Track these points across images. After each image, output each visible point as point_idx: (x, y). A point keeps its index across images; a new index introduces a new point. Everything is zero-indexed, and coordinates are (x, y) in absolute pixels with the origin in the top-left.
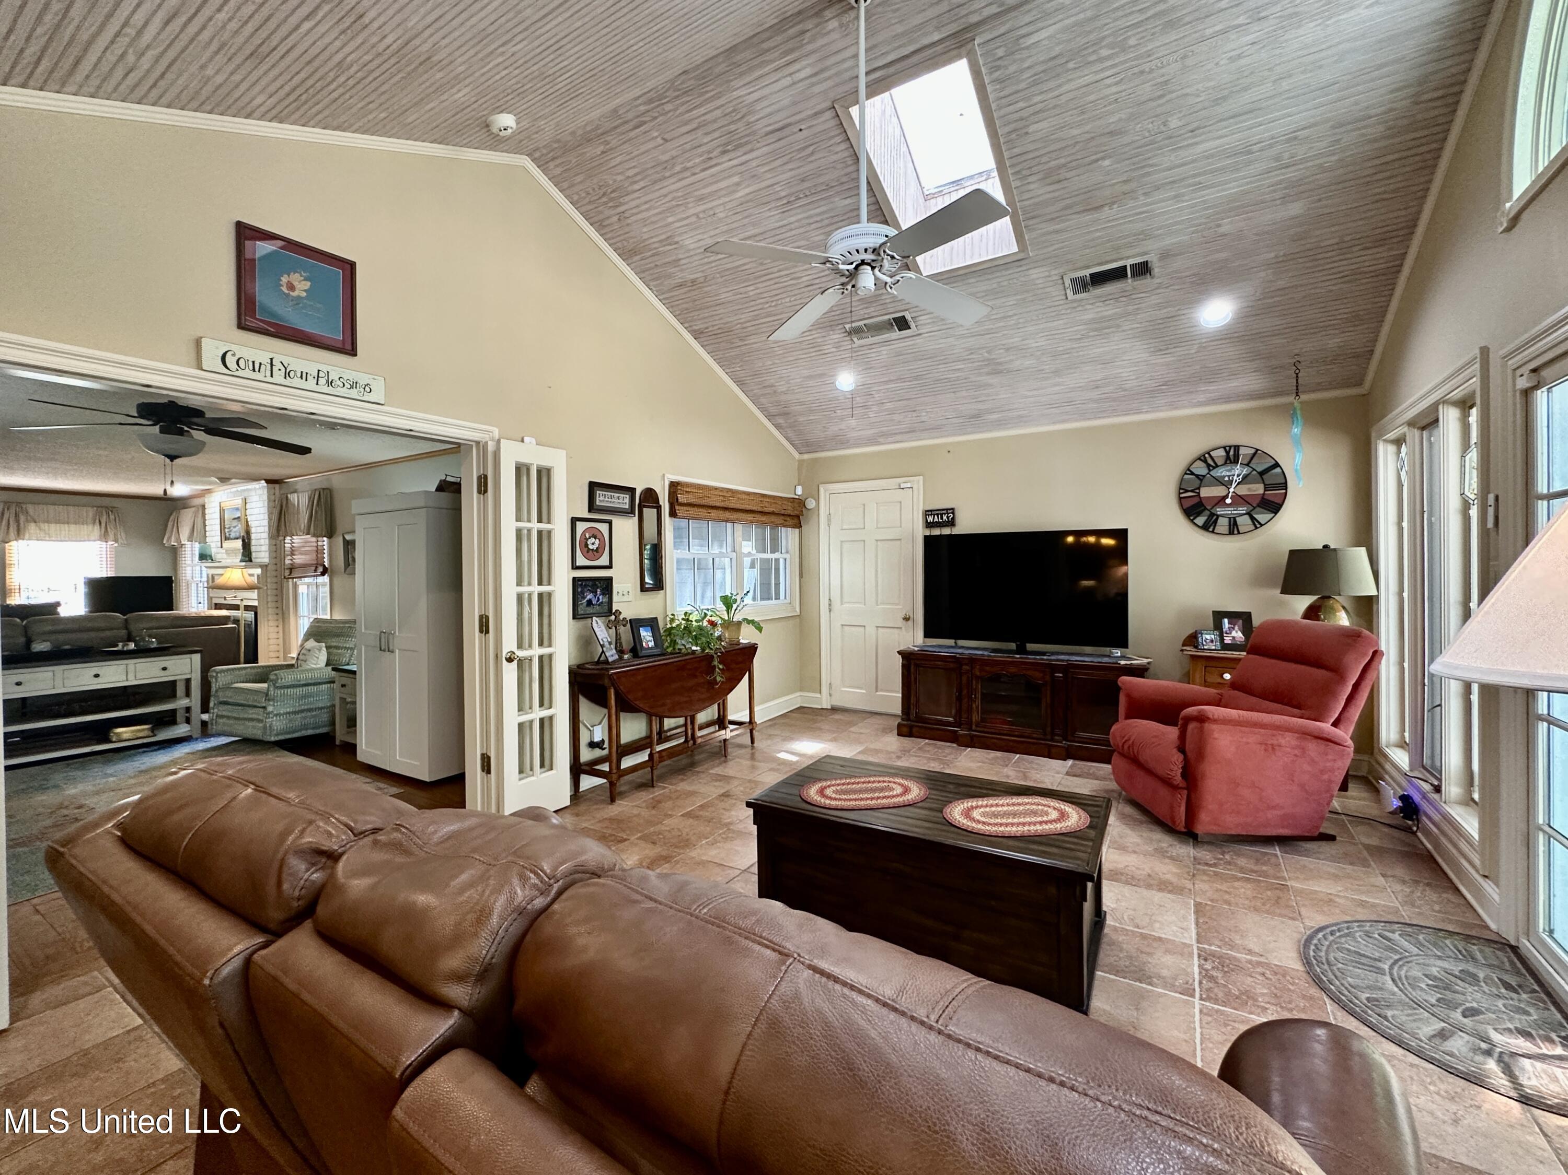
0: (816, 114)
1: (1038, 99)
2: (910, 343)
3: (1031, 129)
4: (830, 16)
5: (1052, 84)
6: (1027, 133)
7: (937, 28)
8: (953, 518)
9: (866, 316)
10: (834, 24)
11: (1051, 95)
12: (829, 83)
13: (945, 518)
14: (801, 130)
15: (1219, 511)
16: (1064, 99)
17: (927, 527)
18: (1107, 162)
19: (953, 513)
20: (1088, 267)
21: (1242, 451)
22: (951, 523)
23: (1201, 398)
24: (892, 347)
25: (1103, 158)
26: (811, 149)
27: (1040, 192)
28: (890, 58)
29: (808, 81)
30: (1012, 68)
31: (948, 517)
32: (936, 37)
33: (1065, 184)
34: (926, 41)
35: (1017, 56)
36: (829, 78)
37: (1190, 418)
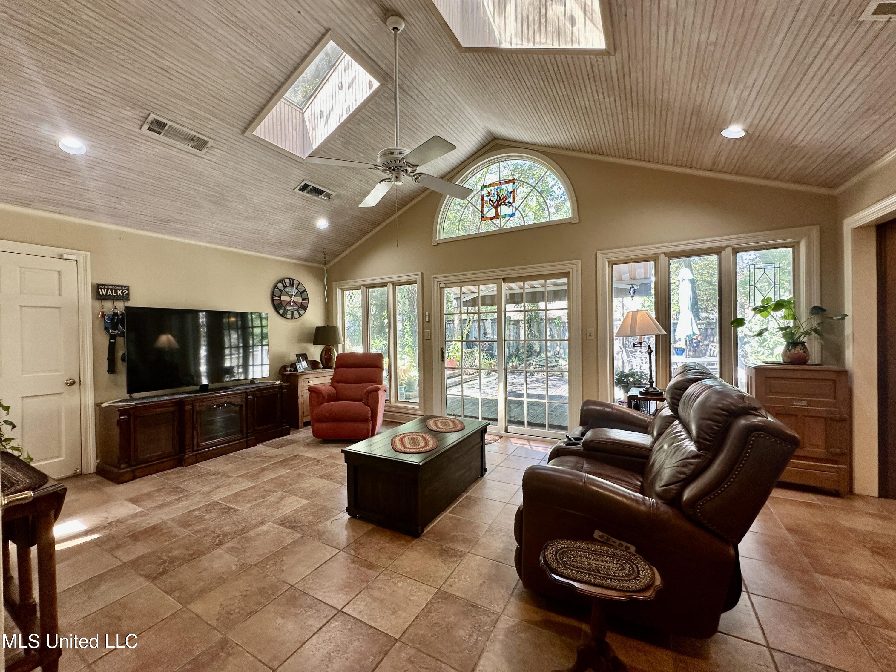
0: (316, 20)
1: (375, 119)
2: (188, 158)
3: (362, 125)
4: (373, 7)
5: (381, 119)
6: (360, 125)
7: (386, 65)
8: (128, 294)
9: (179, 122)
10: (370, 11)
11: (378, 122)
12: (339, 22)
13: (119, 293)
14: (299, 12)
15: (288, 308)
16: (378, 126)
17: (98, 299)
18: (362, 155)
19: (128, 290)
20: (315, 183)
21: (295, 282)
22: (126, 298)
23: (283, 253)
24: (169, 151)
25: (363, 153)
26: (291, 25)
27: (338, 146)
28: (366, 50)
29: (333, 6)
30: (382, 103)
31: (123, 293)
32: (383, 66)
33: (346, 150)
34: (380, 63)
35: (387, 101)
36: (341, 20)
37: (277, 261)
